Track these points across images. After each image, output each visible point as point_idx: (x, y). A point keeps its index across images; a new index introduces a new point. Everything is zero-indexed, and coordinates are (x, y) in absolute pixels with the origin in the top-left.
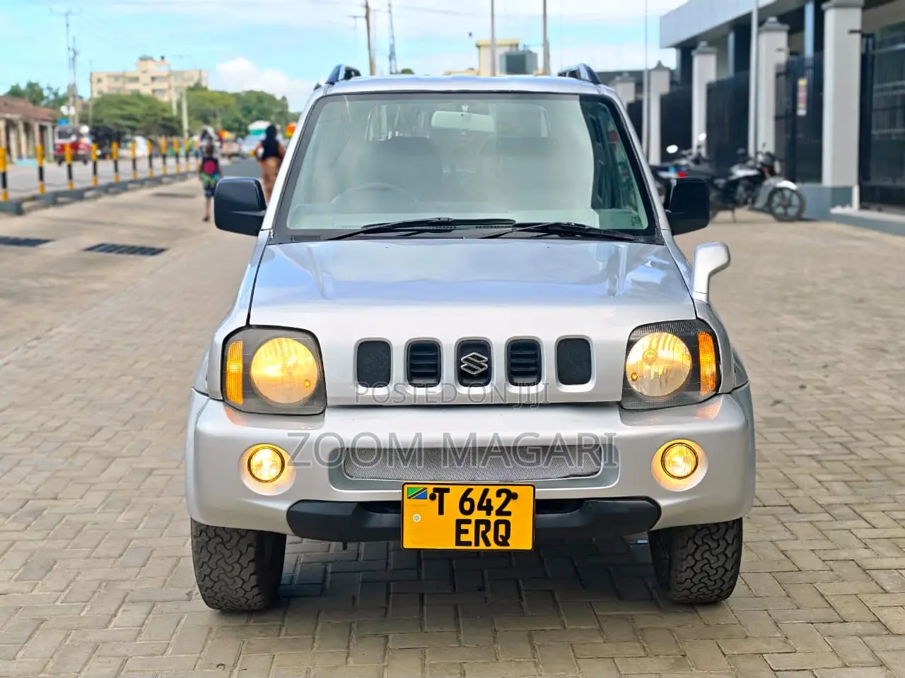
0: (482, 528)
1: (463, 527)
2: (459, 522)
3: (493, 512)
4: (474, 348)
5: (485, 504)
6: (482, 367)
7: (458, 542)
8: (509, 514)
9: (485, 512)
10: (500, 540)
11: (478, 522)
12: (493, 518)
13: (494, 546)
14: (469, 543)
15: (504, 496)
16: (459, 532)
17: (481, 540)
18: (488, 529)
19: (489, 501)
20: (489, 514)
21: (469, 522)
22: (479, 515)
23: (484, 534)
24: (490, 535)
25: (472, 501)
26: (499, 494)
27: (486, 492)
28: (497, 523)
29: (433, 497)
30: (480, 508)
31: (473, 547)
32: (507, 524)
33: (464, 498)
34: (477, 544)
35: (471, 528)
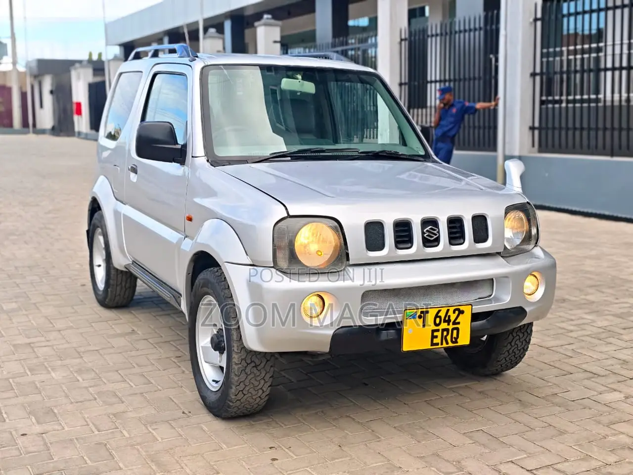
0: (445, 333)
1: (435, 334)
2: (433, 331)
3: (451, 323)
4: (430, 223)
5: (447, 319)
6: (436, 235)
7: (432, 344)
8: (459, 323)
9: (446, 324)
10: (454, 340)
11: (443, 330)
12: (451, 327)
13: (451, 344)
14: (437, 344)
15: (457, 312)
16: (433, 337)
17: (444, 341)
18: (448, 334)
19: (449, 316)
20: (449, 325)
21: (438, 330)
22: (444, 325)
23: (446, 336)
24: (449, 338)
25: (440, 317)
26: (454, 312)
27: (448, 311)
28: (453, 329)
29: (420, 317)
30: (445, 321)
31: (440, 346)
32: (458, 329)
33: (437, 316)
34: (442, 344)
35: (439, 334)
